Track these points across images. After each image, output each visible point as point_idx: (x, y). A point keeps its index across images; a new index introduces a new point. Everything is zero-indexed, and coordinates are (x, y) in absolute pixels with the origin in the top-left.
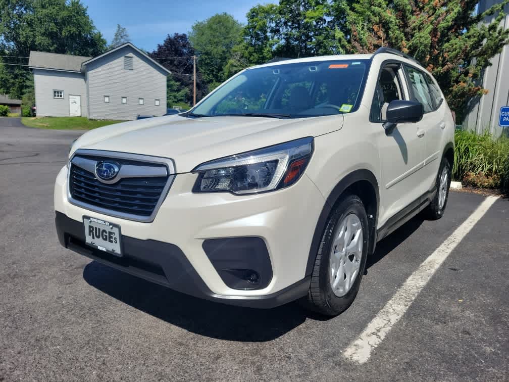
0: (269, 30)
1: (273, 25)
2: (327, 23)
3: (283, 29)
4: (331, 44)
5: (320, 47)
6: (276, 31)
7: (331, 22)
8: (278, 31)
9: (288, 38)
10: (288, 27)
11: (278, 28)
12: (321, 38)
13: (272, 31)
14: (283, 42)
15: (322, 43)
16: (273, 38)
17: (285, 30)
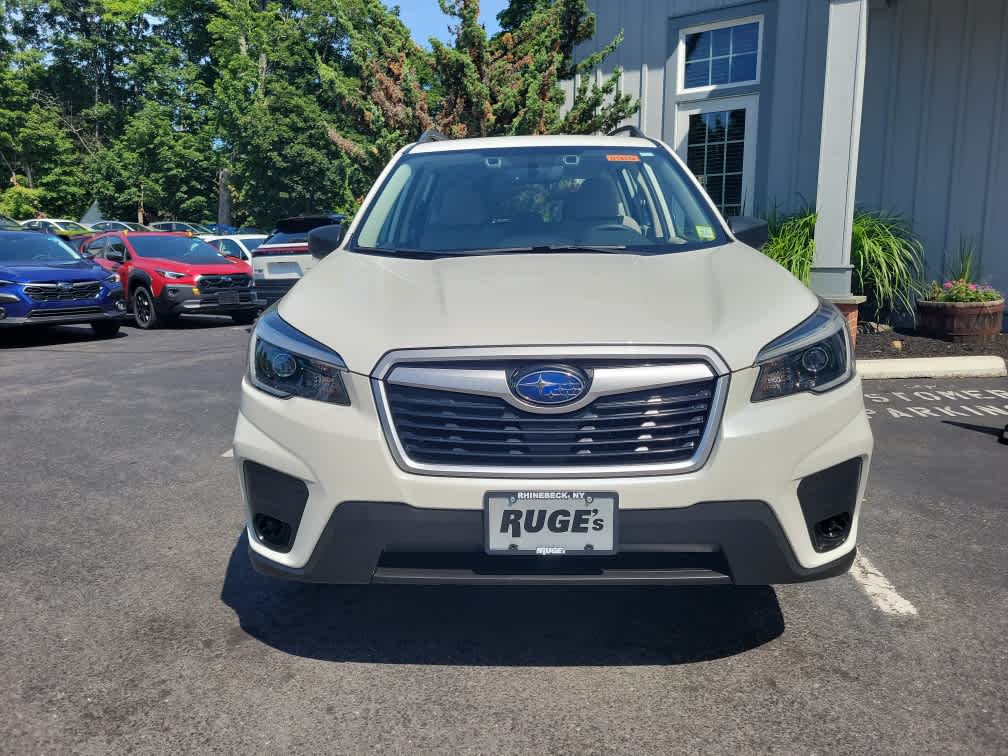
0: (9, 27)
1: (19, 17)
2: (151, 28)
3: (44, 30)
4: (172, 75)
5: (148, 80)
6: (27, 32)
7: (160, 27)
8: (33, 31)
9: (62, 50)
10: (58, 27)
11: (31, 25)
12: (147, 58)
13: (17, 30)
14: (49, 60)
15: (152, 70)
16: (21, 47)
17: (50, 33)
